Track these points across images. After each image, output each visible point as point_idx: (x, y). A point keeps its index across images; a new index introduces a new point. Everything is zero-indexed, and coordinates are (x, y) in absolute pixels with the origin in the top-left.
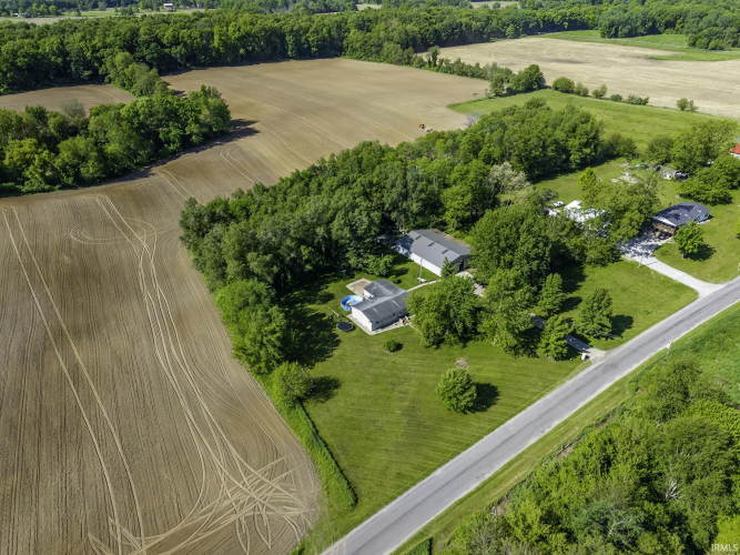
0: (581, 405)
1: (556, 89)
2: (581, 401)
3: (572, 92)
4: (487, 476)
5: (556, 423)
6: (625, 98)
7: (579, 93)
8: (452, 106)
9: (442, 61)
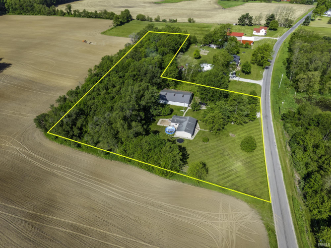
0: (273, 132)
1: (138, 19)
2: (272, 131)
3: (146, 20)
4: (281, 167)
5: (275, 141)
6: (168, 20)
7: (148, 20)
8: (104, 33)
9: (75, 11)
